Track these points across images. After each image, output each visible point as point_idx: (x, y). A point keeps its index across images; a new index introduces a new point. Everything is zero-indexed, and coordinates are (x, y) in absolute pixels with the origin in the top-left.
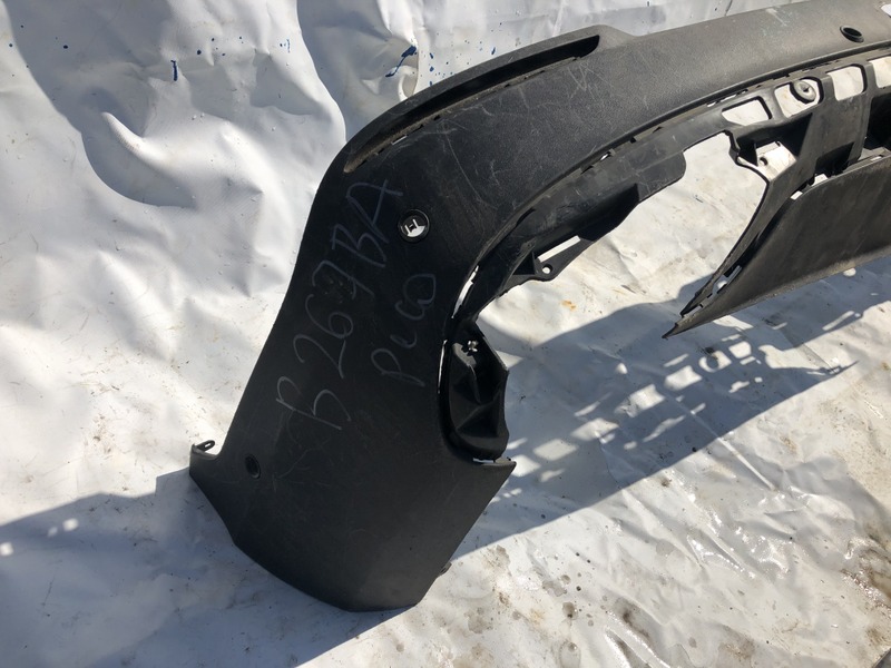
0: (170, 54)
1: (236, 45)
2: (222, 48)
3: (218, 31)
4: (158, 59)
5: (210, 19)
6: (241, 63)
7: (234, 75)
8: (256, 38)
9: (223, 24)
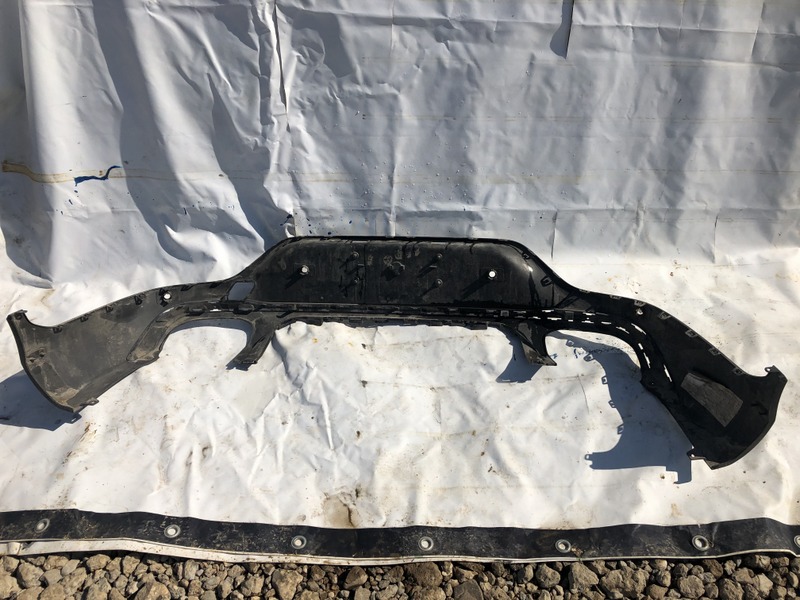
0: (183, 206)
1: (209, 205)
2: (202, 205)
3: (201, 199)
4: (179, 207)
5: (197, 195)
6: (211, 211)
7: (209, 215)
8: (217, 203)
9: (203, 197)
